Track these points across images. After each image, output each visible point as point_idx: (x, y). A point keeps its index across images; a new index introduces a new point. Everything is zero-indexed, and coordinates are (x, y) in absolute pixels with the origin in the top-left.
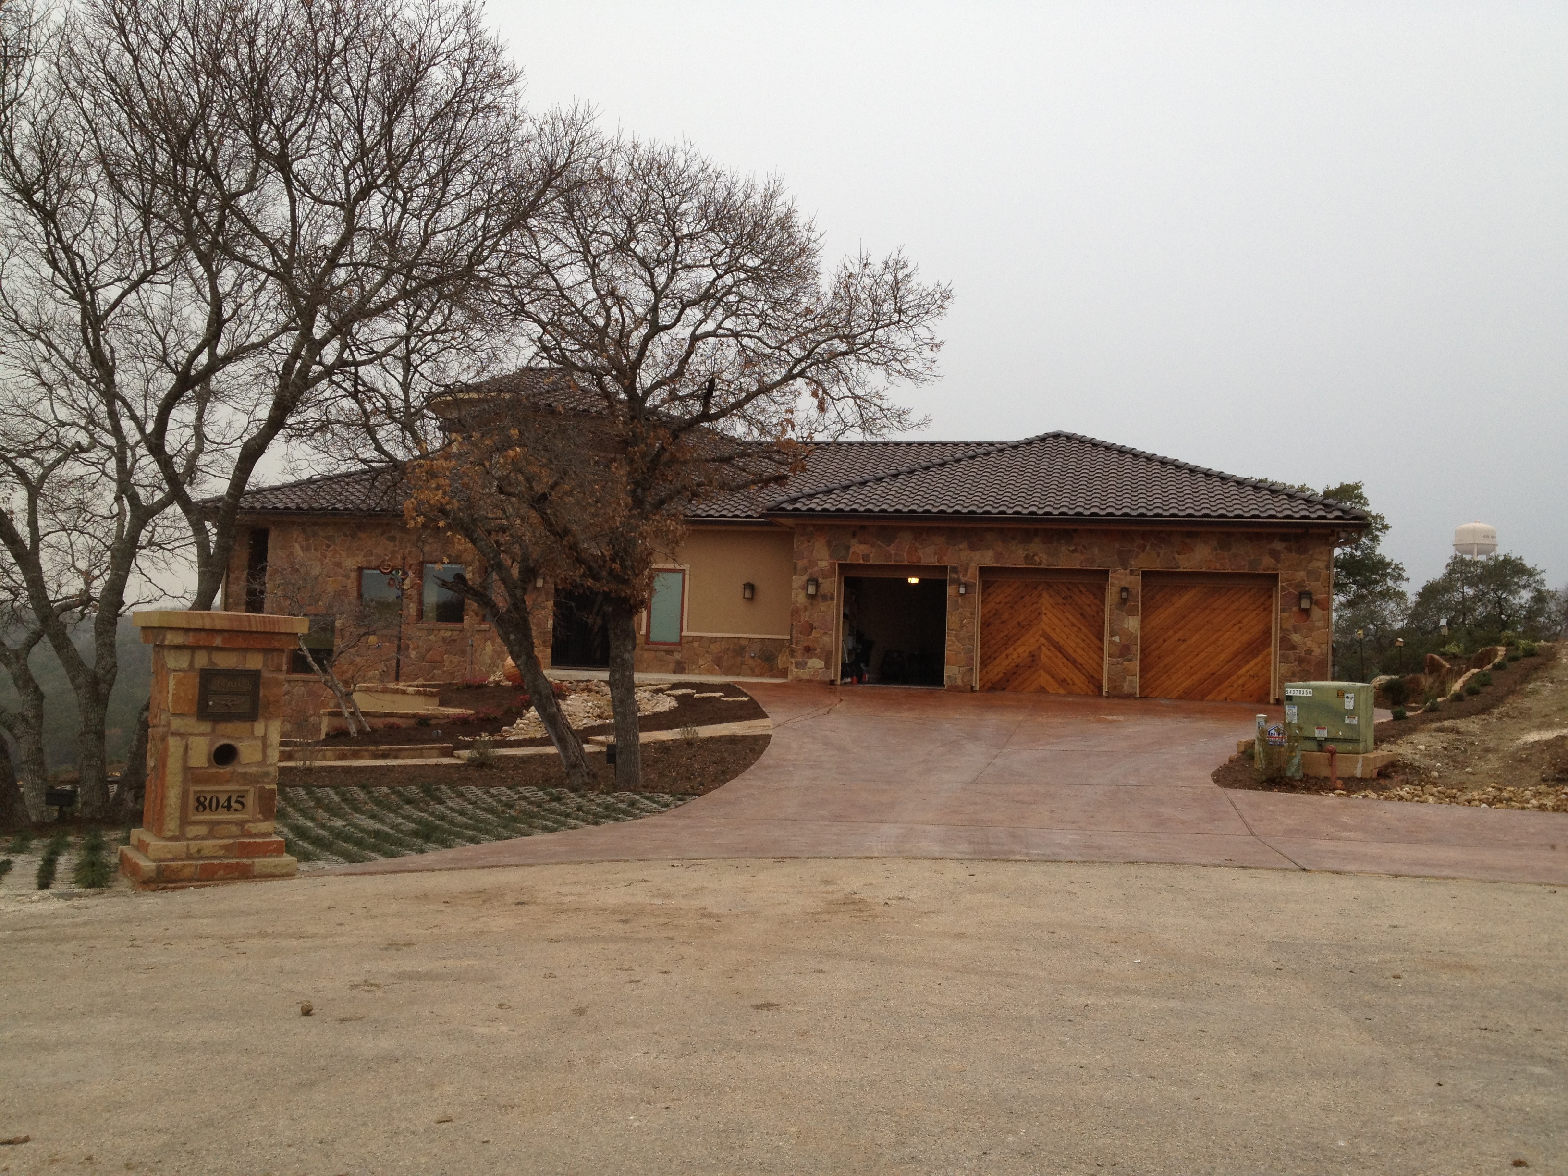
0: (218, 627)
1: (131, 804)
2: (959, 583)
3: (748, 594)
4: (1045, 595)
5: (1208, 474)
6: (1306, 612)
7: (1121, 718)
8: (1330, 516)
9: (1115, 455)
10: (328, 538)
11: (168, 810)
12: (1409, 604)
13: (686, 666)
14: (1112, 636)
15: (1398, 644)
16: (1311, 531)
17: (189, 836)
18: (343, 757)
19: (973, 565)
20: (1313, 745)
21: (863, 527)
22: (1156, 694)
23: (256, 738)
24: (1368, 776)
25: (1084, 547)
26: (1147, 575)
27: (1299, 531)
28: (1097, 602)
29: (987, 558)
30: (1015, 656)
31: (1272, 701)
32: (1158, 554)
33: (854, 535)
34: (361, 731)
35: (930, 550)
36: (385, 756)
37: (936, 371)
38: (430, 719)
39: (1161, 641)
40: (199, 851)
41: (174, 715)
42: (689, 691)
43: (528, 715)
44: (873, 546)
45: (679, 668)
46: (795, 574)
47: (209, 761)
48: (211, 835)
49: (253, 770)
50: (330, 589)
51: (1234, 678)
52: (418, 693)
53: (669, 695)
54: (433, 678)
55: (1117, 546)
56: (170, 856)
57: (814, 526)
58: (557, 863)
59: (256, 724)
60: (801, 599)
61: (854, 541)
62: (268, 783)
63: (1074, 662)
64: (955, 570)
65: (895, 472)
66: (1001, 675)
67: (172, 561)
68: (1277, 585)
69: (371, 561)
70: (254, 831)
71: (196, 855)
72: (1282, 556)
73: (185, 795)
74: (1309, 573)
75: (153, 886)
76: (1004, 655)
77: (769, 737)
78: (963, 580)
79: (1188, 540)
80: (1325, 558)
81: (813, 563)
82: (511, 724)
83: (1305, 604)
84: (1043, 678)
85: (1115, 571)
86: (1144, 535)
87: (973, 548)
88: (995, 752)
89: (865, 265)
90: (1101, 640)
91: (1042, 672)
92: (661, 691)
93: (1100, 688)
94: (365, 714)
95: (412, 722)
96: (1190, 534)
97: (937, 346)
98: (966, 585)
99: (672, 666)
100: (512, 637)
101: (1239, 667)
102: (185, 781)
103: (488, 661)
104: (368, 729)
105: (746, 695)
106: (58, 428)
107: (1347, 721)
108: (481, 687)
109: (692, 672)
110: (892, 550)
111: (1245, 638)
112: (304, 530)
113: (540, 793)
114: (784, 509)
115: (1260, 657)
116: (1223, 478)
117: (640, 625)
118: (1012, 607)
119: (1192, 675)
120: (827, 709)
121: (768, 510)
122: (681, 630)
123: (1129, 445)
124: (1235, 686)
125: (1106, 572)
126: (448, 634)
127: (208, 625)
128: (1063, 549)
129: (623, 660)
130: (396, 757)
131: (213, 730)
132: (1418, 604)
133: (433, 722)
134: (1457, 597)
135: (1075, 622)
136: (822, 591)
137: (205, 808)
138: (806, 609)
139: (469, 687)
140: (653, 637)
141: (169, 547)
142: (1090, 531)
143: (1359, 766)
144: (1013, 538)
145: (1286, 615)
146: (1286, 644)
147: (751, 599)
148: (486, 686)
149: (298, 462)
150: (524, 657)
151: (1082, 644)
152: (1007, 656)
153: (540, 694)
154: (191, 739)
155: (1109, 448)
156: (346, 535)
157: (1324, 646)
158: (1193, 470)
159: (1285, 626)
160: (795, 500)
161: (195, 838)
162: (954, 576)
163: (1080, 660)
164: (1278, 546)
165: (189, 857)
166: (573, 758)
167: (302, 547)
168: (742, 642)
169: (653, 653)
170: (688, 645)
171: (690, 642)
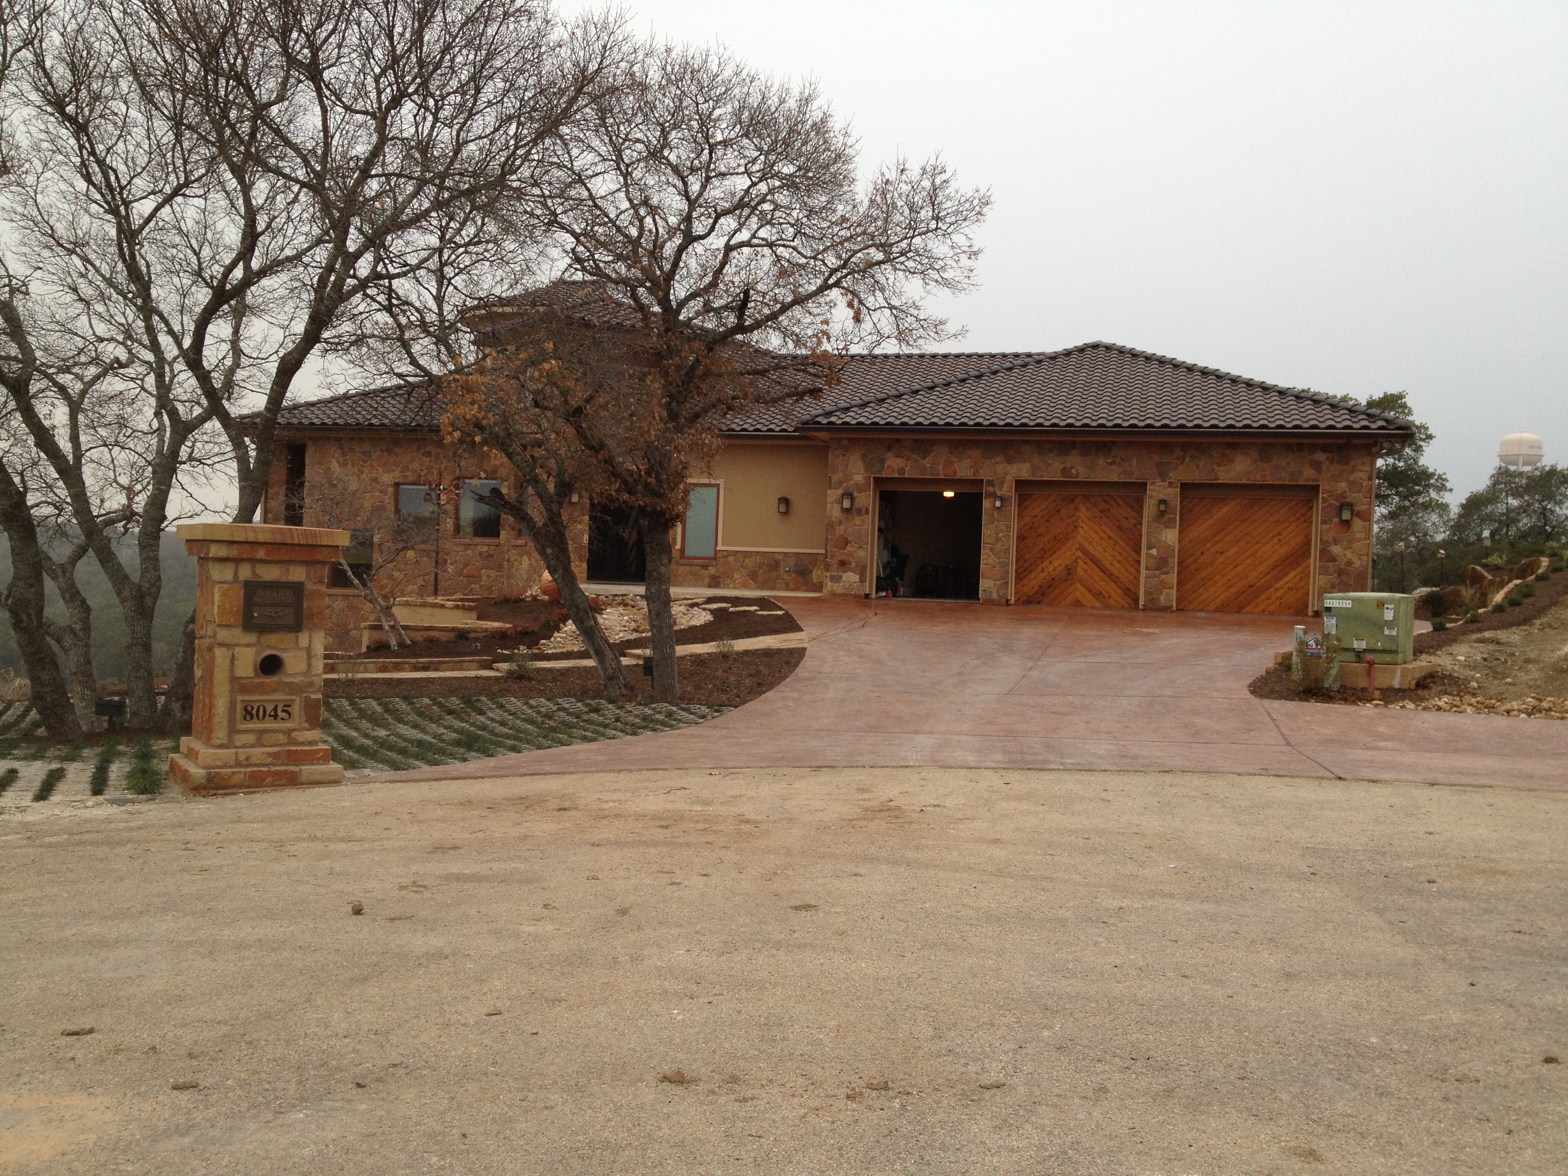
0: (261, 540)
1: (178, 714)
2: (994, 496)
3: (783, 508)
4: (1082, 508)
5: (1250, 384)
6: (1347, 524)
7: (1157, 631)
8: (1373, 426)
9: (1155, 365)
10: (363, 453)
11: (216, 719)
12: (1452, 516)
13: (721, 580)
14: (1150, 549)
15: (1439, 556)
16: (1355, 442)
17: (238, 744)
18: (384, 669)
19: (1009, 478)
20: (1351, 656)
21: (898, 441)
22: (1192, 606)
23: (300, 649)
24: (1406, 687)
25: (1122, 459)
26: (1184, 486)
27: (1341, 441)
28: (1133, 514)
29: (1023, 470)
30: (1051, 569)
31: (1310, 613)
32: (1198, 467)
33: (889, 449)
34: (401, 644)
35: (966, 463)
36: (425, 668)
37: (974, 280)
38: (469, 632)
39: (1199, 553)
40: (247, 759)
41: (220, 626)
42: (724, 605)
43: (565, 629)
44: (908, 459)
45: (715, 582)
46: (830, 487)
47: (255, 670)
48: (259, 743)
49: (298, 680)
50: (368, 505)
51: (1273, 590)
52: (457, 607)
53: (704, 609)
54: (471, 592)
55: (1156, 457)
56: (218, 763)
57: (850, 439)
58: (597, 772)
59: (301, 635)
60: (835, 512)
61: (889, 455)
62: (313, 693)
63: (1110, 575)
64: (991, 483)
65: (931, 384)
66: (1037, 588)
67: (212, 476)
68: (1317, 497)
69: (407, 476)
70: (301, 739)
71: (245, 762)
72: (1324, 467)
73: (233, 703)
74: (1352, 484)
75: (204, 792)
76: (1040, 568)
77: (804, 650)
78: (999, 493)
79: (1227, 452)
80: (1368, 469)
81: (848, 477)
82: (549, 638)
83: (1346, 515)
84: (1079, 591)
85: (1154, 483)
86: (1184, 447)
87: (1009, 461)
88: (1030, 664)
89: (902, 171)
90: (1138, 552)
91: (1078, 585)
92: (697, 605)
93: (1136, 601)
94: (405, 628)
95: (452, 635)
96: (1232, 446)
97: (975, 254)
98: (1002, 499)
99: (707, 581)
100: (549, 551)
101: (1278, 579)
102: (232, 691)
103: (525, 576)
104: (409, 642)
105: (781, 609)
106: (97, 344)
107: (1387, 632)
108: (519, 601)
109: (727, 587)
110: (927, 463)
111: (1284, 550)
112: (341, 447)
113: (579, 704)
114: (819, 423)
115: (1299, 569)
116: (1265, 388)
117: (675, 539)
118: (1048, 521)
119: (1230, 587)
120: (862, 623)
121: (803, 424)
122: (716, 545)
123: (1169, 355)
124: (1274, 598)
125: (1143, 485)
126: (485, 549)
127: (251, 538)
128: (1101, 461)
129: (659, 574)
130: (436, 670)
131: (259, 640)
132: (1460, 516)
133: (472, 635)
134: (1501, 508)
135: (1112, 534)
136: (857, 505)
137: (252, 717)
138: (840, 523)
139: (506, 601)
140: (688, 552)
141: (209, 462)
142: (1129, 443)
143: (1398, 676)
144: (1051, 451)
145: (1326, 527)
146: (1327, 556)
147: (786, 513)
148: (523, 600)
149: (335, 377)
150: (560, 570)
151: (1119, 558)
152: (1043, 569)
153: (577, 608)
154: (237, 650)
155: (1148, 358)
156: (382, 450)
157: (1364, 558)
158: (1235, 380)
159: (1324, 539)
160: (830, 414)
161: (243, 746)
162: (991, 489)
163: (1115, 572)
164: (1320, 456)
165: (239, 764)
166: (610, 671)
167: (338, 462)
168: (778, 557)
169: (688, 568)
170: (723, 560)
171: (725, 557)
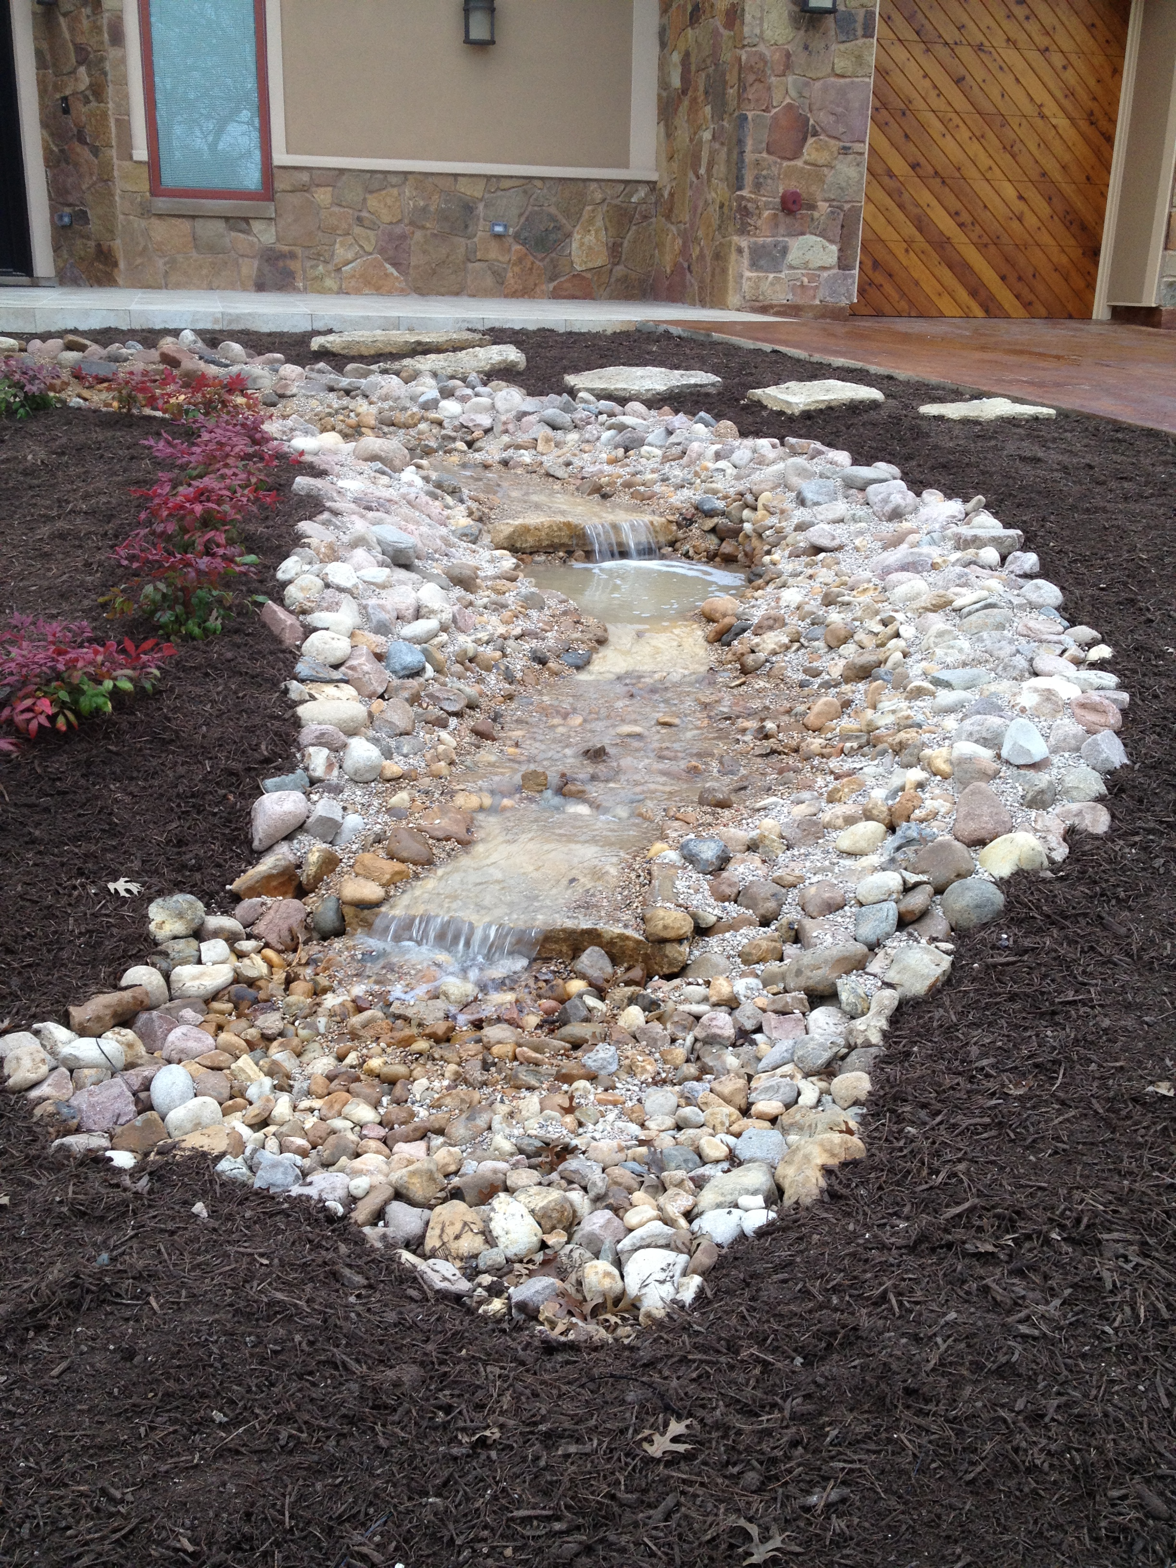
3: (477, 28)
13: (294, 265)
45: (275, 273)
109: (316, 287)
122: (268, 150)
140: (177, 171)
168: (465, 189)
169: (185, 226)
170: (295, 200)
171: (304, 189)
